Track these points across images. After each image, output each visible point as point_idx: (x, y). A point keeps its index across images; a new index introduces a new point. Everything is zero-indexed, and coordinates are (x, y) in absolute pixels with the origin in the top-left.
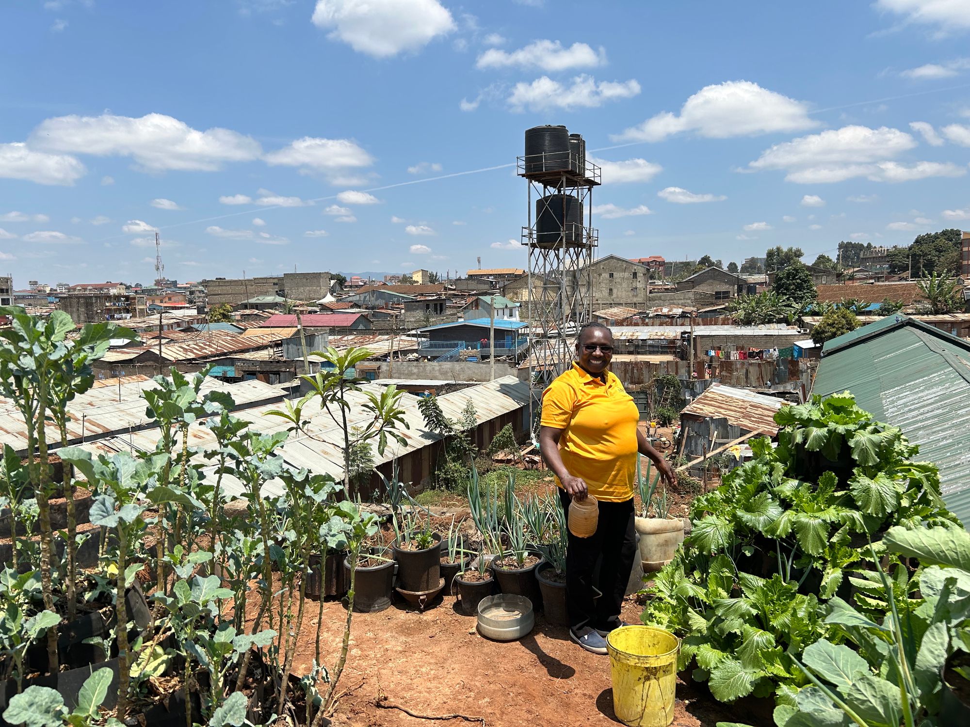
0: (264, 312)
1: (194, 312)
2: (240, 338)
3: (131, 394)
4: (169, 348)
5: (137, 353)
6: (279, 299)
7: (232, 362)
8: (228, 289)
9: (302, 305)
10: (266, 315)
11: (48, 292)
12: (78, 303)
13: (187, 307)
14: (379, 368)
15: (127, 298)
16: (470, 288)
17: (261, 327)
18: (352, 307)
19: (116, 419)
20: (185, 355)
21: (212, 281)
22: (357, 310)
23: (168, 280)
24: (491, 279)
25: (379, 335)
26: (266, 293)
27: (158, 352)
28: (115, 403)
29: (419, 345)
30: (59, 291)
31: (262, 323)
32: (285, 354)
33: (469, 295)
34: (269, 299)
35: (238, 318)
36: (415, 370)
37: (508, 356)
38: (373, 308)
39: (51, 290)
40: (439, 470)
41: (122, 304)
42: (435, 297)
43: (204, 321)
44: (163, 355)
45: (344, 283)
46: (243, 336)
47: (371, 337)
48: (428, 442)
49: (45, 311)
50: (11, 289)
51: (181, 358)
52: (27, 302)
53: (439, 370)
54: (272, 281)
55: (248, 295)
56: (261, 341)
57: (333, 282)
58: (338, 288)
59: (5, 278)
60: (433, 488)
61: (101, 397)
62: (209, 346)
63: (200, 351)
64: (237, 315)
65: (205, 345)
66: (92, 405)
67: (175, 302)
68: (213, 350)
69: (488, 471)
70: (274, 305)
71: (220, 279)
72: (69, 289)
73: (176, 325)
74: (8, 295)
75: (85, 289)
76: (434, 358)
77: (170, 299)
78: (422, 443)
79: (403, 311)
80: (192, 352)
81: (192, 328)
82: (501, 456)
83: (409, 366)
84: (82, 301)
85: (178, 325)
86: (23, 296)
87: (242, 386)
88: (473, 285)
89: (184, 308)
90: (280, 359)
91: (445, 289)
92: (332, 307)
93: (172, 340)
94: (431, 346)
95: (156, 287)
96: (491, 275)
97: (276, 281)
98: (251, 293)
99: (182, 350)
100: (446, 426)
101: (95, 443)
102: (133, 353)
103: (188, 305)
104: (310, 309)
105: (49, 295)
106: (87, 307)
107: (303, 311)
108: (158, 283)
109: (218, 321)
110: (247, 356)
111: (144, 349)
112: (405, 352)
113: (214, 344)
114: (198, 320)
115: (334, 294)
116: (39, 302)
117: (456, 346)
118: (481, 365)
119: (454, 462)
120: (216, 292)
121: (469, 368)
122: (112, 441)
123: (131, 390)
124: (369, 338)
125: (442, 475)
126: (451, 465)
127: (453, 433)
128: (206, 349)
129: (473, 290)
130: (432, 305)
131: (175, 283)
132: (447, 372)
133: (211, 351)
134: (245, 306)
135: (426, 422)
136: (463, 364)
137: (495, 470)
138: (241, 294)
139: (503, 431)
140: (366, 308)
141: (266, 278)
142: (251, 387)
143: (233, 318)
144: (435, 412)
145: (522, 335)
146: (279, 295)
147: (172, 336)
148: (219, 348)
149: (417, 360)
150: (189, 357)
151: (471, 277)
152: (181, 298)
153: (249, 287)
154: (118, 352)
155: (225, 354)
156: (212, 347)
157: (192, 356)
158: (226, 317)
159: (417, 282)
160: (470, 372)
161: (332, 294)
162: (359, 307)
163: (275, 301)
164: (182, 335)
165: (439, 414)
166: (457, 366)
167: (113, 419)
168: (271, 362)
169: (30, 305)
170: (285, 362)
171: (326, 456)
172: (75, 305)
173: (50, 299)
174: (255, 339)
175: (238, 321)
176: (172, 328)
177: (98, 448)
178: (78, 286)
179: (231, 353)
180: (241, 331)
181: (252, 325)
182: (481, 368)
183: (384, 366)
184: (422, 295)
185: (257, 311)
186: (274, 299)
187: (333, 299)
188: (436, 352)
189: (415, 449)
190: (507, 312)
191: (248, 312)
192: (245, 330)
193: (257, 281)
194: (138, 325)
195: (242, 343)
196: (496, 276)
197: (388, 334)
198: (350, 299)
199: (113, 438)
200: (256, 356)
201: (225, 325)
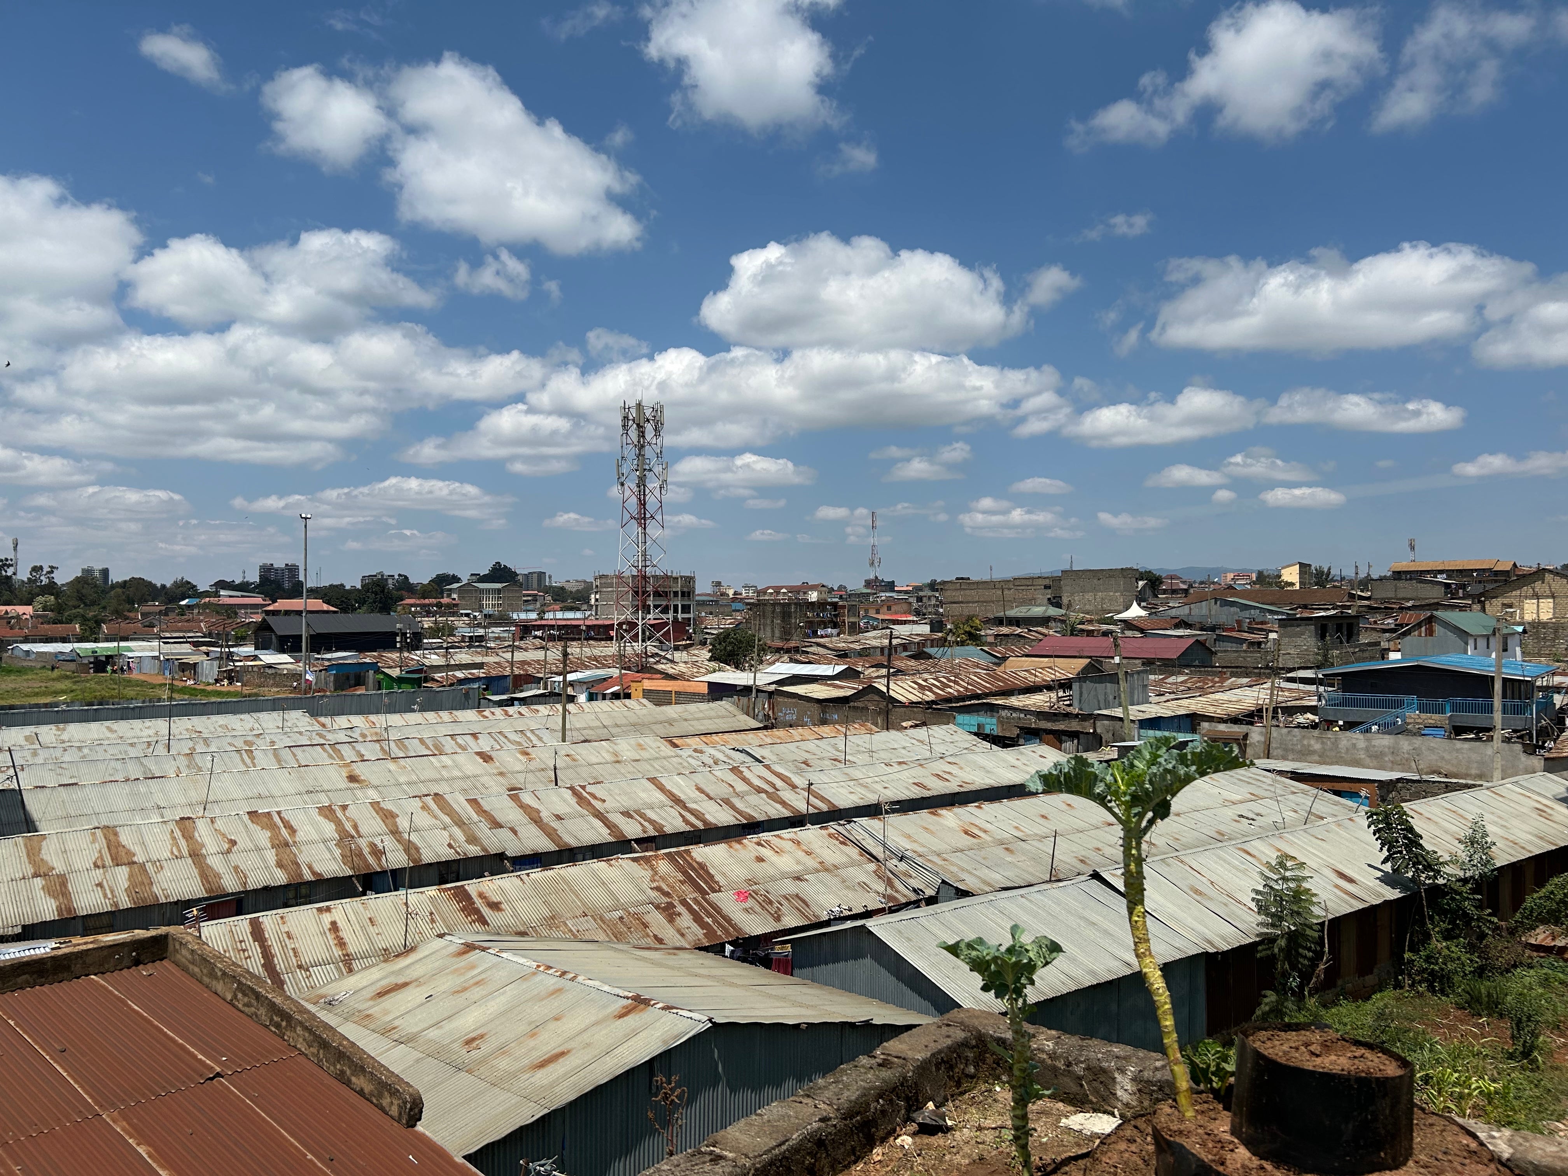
0: (1030, 631)
1: (925, 629)
2: (999, 670)
3: (859, 752)
4: (899, 683)
5: (854, 688)
6: (1053, 611)
7: (993, 708)
8: (973, 594)
9: (1090, 622)
10: (1033, 636)
11: (731, 596)
12: (773, 612)
13: (913, 621)
14: (1246, 737)
15: (835, 605)
16: (1400, 595)
17: (1027, 656)
18: (1177, 626)
19: (844, 791)
20: (921, 695)
21: (950, 582)
22: (1188, 632)
23: (883, 581)
24: (1441, 578)
25: (1232, 676)
26: (1032, 602)
27: (884, 689)
28: (839, 765)
29: (1320, 700)
30: (744, 595)
31: (1028, 649)
32: (1076, 703)
33: (1399, 608)
34: (1038, 611)
35: (991, 639)
36: (1317, 746)
37: (1514, 731)
38: (1213, 629)
39: (735, 593)
40: (1414, 949)
41: (827, 615)
42: (1332, 612)
43: (942, 643)
44: (892, 693)
45: (1159, 586)
46: (1002, 668)
47: (1217, 679)
48: (1393, 894)
49: (729, 621)
50: (694, 592)
51: (914, 699)
52: (708, 609)
53: (1367, 749)
54: (1040, 582)
55: (1005, 603)
56: (1032, 678)
57: (1141, 583)
58: (1148, 592)
59: (688, 577)
60: (1398, 986)
61: (819, 753)
62: (955, 682)
63: (942, 690)
64: (989, 633)
65: (950, 681)
66: (808, 765)
67: (896, 613)
68: (962, 689)
69: (1515, 966)
70: (1045, 621)
71: (962, 579)
72: (759, 593)
73: (901, 648)
74: (689, 599)
75: (778, 593)
76: (1350, 726)
77: (889, 608)
78: (1379, 895)
79: (1273, 636)
80: (931, 690)
81: (925, 653)
82: (1541, 936)
83: (1304, 737)
84: (778, 609)
85: (905, 647)
86: (704, 601)
87: (1022, 753)
88: (1406, 589)
89: (909, 622)
90: (1069, 709)
91: (1352, 597)
92: (1142, 626)
93: (899, 671)
94: (1345, 703)
95: (869, 591)
96: (1441, 572)
97: (1047, 582)
98: (1009, 601)
99: (916, 686)
100: (1428, 867)
101: (826, 828)
102: (848, 687)
103: (915, 619)
104: (1105, 627)
105: (734, 600)
106: (783, 618)
107: (1093, 631)
108: (868, 584)
109: (962, 643)
110: (1015, 701)
111: (863, 683)
112: (1290, 711)
113: (963, 680)
114: (932, 641)
115: (1143, 604)
116: (722, 610)
117: (1399, 704)
118: (1458, 744)
119: (1446, 939)
120: (956, 599)
121: (1431, 750)
122: (848, 827)
123: (858, 745)
124: (1212, 681)
125: (1420, 963)
126: (1437, 944)
127: (1441, 881)
128: (950, 687)
129: (1408, 600)
130: (1331, 626)
131: (891, 586)
132: (1382, 754)
133: (958, 691)
134: (1000, 622)
135: (1385, 853)
136: (1418, 741)
137: (1530, 967)
138: (993, 602)
139: (1549, 887)
140: (1202, 629)
141: (1033, 578)
142: (1036, 756)
143: (984, 639)
144: (1405, 837)
145: (1541, 689)
146: (1052, 604)
147: (898, 664)
148: (970, 687)
149: (1314, 726)
150: (927, 699)
151: (1398, 575)
152: (905, 607)
153: (1006, 592)
154: (829, 685)
155: (977, 697)
156: (959, 684)
157: (930, 697)
158: (974, 638)
159: (1292, 584)
160: (1434, 757)
161: (1139, 605)
162: (1188, 626)
163: (1047, 614)
164: (912, 663)
165: (1413, 840)
166: (1405, 744)
167: (839, 790)
168: (1055, 714)
169: (711, 613)
170: (1077, 715)
171: (1198, 898)
172: (770, 615)
173: (735, 606)
174: (1023, 674)
175: (990, 644)
176: (896, 652)
177: (830, 835)
178: (769, 588)
179: (987, 695)
180: (997, 661)
181: (1013, 651)
182: (1457, 750)
183: (1256, 734)
184: (1305, 607)
185: (1020, 630)
186: (1046, 611)
187: (1143, 613)
188: (1355, 713)
189: (1366, 905)
190: (1495, 642)
191: (1005, 630)
192: (1004, 659)
193: (1018, 583)
194: (852, 646)
195: (1003, 680)
196: (1450, 573)
197: (1247, 675)
198: (1173, 612)
199: (849, 822)
200: (1028, 702)
201: (972, 652)
